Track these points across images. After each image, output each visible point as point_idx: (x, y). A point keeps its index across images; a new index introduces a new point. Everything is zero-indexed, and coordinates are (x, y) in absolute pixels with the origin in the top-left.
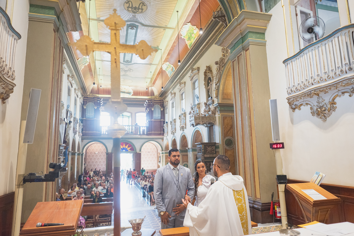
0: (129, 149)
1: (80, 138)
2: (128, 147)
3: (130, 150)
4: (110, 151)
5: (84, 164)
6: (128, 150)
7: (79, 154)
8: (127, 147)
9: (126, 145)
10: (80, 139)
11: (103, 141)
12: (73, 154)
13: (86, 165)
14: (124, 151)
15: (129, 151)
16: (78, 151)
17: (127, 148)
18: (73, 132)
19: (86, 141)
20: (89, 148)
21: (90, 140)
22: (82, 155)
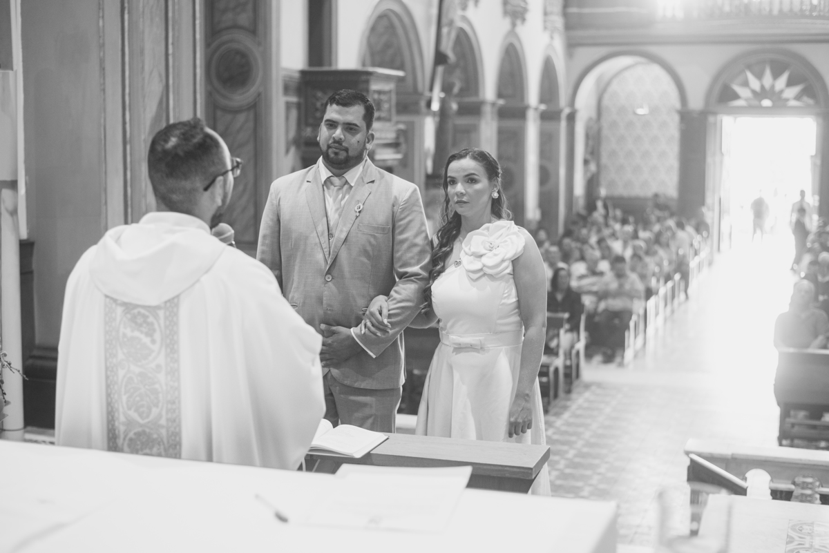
0: (791, 92)
1: (552, 38)
2: (790, 83)
3: (798, 98)
4: (696, 102)
5: (586, 162)
6: (787, 100)
7: (546, 117)
8: (781, 82)
9: (776, 75)
10: (558, 44)
11: (666, 52)
12: (512, 112)
13: (593, 167)
14: (767, 103)
15: (793, 103)
16: (542, 101)
17: (781, 92)
18: (506, 13)
19: (585, 55)
20: (614, 86)
21: (603, 51)
22: (571, 118)
